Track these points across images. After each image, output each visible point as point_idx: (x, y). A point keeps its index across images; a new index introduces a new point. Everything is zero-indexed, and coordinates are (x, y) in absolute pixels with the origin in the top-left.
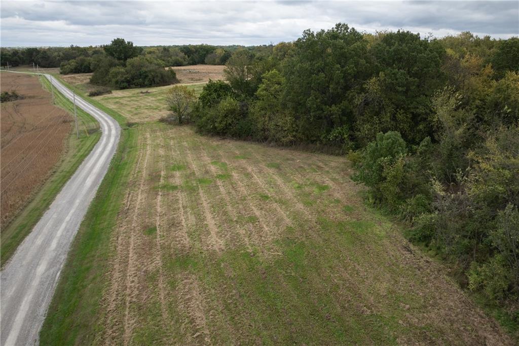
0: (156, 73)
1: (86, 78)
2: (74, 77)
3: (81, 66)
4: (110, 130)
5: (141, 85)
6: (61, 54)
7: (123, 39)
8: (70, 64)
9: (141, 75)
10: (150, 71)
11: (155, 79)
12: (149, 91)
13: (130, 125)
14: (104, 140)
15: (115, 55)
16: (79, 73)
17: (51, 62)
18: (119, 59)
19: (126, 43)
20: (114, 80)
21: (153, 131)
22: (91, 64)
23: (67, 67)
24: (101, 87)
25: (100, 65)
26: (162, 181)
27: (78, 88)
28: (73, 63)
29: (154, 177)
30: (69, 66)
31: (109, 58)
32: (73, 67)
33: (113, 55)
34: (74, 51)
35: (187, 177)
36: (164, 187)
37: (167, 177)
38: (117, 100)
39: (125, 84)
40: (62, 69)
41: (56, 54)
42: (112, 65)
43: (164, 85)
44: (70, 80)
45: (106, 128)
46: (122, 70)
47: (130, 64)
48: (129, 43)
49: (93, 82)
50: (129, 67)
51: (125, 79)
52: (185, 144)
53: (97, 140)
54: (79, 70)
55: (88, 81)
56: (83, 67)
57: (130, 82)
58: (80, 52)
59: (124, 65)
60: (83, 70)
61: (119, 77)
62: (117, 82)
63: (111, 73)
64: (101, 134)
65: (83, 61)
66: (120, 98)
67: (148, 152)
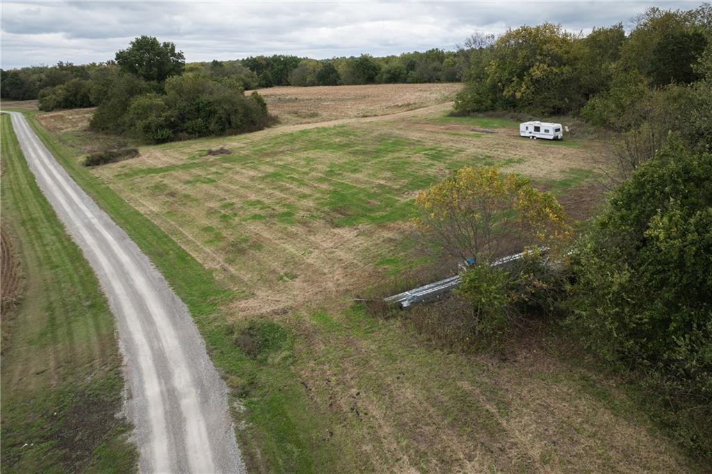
0: (233, 104)
1: (81, 118)
2: (62, 117)
3: (75, 95)
5: (199, 132)
6: (43, 76)
7: (155, 39)
8: (54, 93)
9: (198, 110)
10: (219, 102)
11: (233, 118)
12: (226, 148)
15: (140, 71)
16: (71, 108)
17: (27, 91)
18: (148, 78)
19: (162, 45)
20: (140, 124)
22: (92, 91)
23: (50, 99)
24: (112, 137)
25: (110, 94)
27: (64, 142)
28: (60, 90)
30: (54, 96)
31: (127, 76)
32: (60, 99)
33: (134, 71)
34: (64, 72)
38: (157, 178)
39: (167, 132)
40: (41, 102)
41: (35, 77)
42: (133, 91)
43: (250, 131)
44: (53, 123)
46: (159, 101)
47: (173, 88)
48: (166, 45)
49: (97, 126)
50: (171, 94)
51: (166, 120)
54: (72, 103)
55: (86, 124)
56: (79, 97)
57: (177, 126)
58: (75, 73)
59: (161, 91)
61: (152, 118)
62: (147, 129)
63: (135, 108)
65: (78, 87)
66: (161, 170)
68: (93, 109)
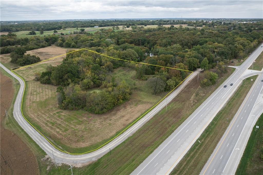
0: (33, 60)
4: (22, 84)
9: (28, 61)
10: (31, 60)
13: (27, 82)
14: (21, 86)
18: (20, 55)
20: (19, 63)
21: (32, 83)
26: (33, 94)
29: (31, 93)
31: (17, 54)
35: (36, 93)
36: (33, 95)
37: (33, 93)
38: (22, 72)
42: (18, 57)
45: (21, 83)
46: (22, 60)
50: (24, 58)
52: (38, 86)
53: (20, 87)
54: (3, 53)
57: (25, 63)
60: (5, 53)
61: (21, 62)
62: (21, 64)
63: (18, 61)
64: (20, 85)
67: (31, 89)
68: (9, 54)
